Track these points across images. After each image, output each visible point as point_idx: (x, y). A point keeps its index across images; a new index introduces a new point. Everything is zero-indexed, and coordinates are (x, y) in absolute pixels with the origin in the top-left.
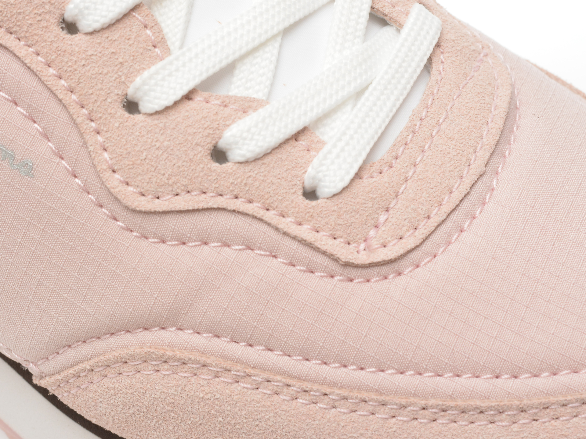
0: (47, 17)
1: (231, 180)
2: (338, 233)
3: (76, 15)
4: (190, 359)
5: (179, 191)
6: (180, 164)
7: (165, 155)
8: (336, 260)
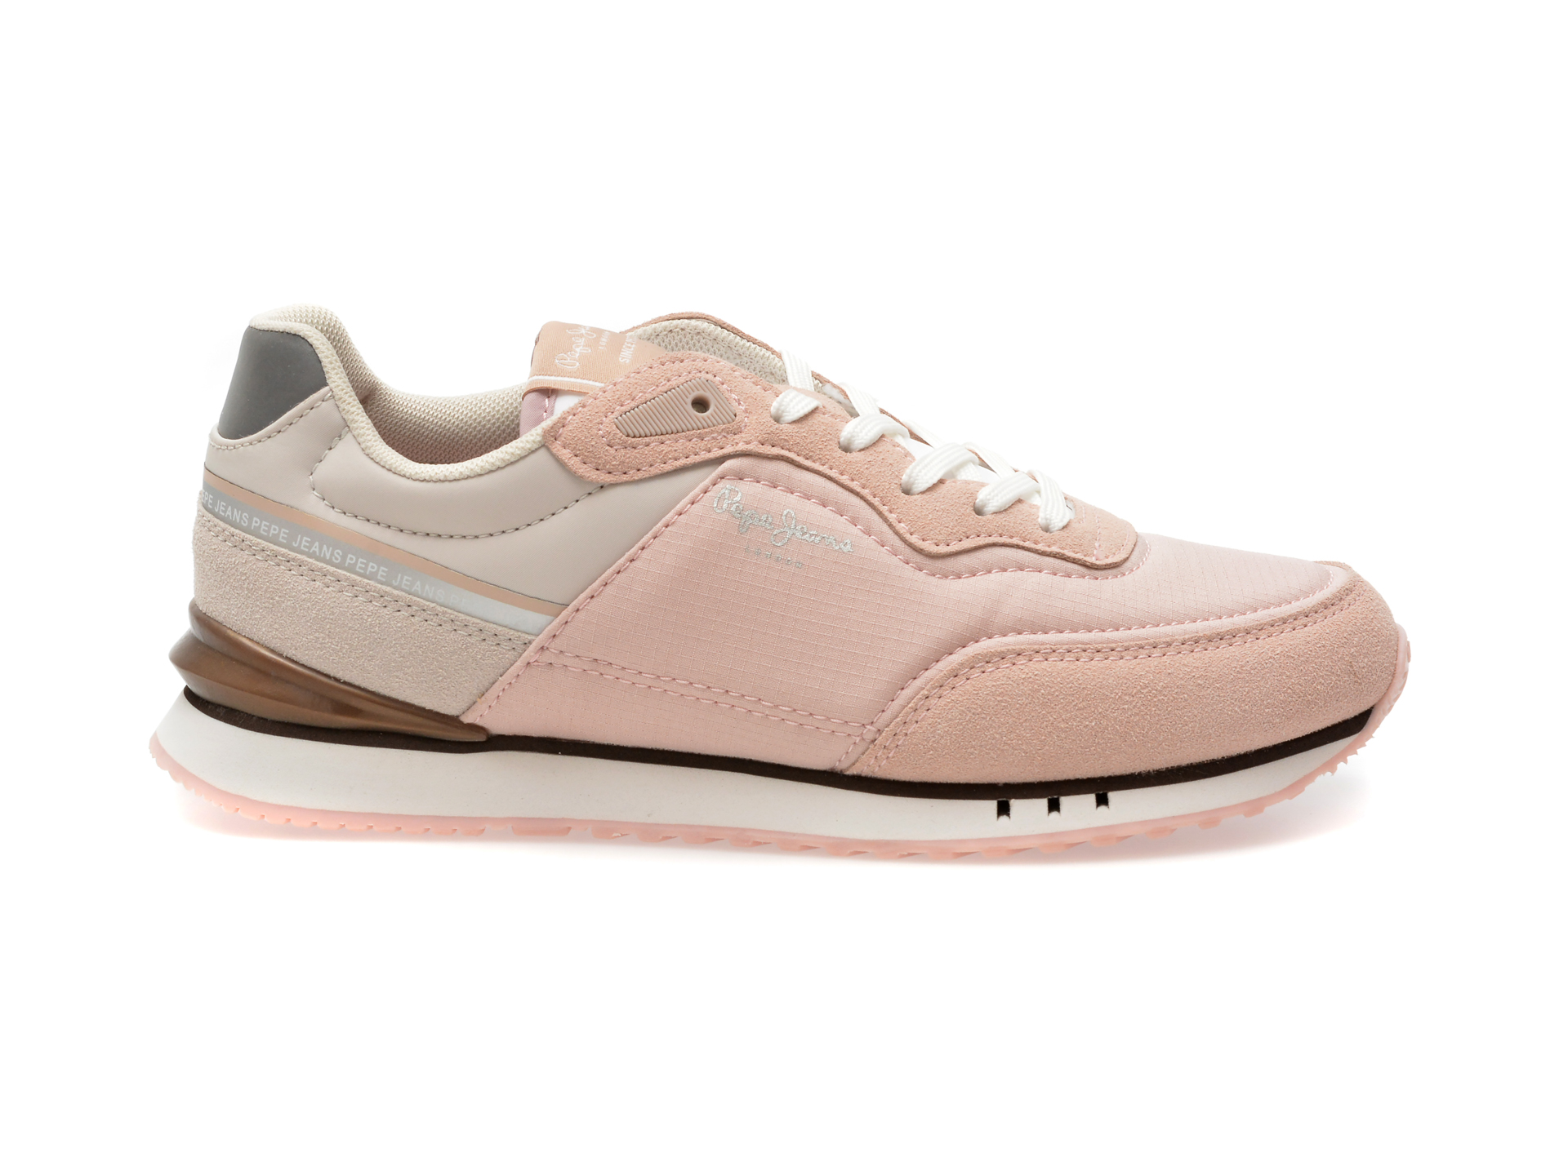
1: (992, 524)
4: (1003, 652)
5: (960, 537)
8: (1078, 564)
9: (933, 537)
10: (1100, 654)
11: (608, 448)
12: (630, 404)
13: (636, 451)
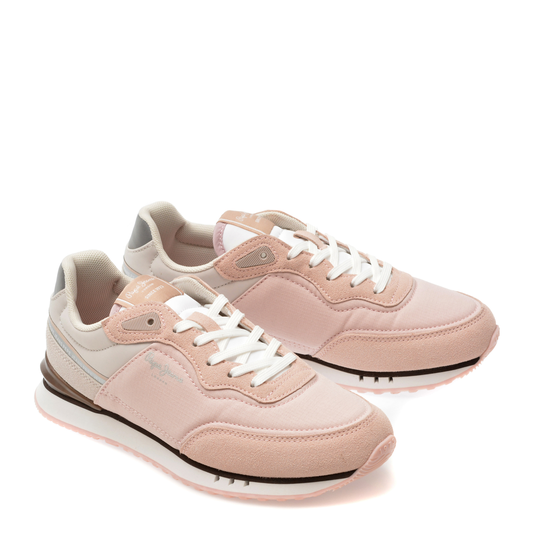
0: (189, 342)
1: (232, 381)
2: (259, 395)
3: (196, 342)
4: (219, 428)
5: (219, 384)
6: (219, 377)
7: (216, 375)
8: (257, 401)
9: (209, 383)
10: (248, 436)
11: (118, 332)
12: (129, 318)
13: (127, 335)
